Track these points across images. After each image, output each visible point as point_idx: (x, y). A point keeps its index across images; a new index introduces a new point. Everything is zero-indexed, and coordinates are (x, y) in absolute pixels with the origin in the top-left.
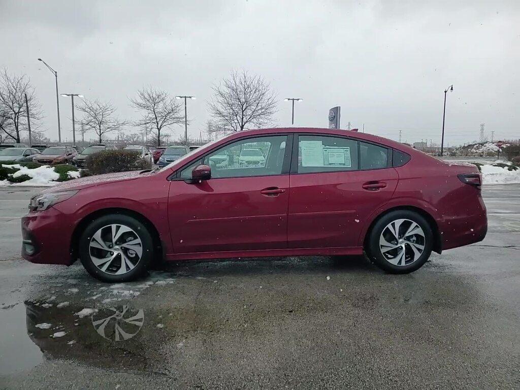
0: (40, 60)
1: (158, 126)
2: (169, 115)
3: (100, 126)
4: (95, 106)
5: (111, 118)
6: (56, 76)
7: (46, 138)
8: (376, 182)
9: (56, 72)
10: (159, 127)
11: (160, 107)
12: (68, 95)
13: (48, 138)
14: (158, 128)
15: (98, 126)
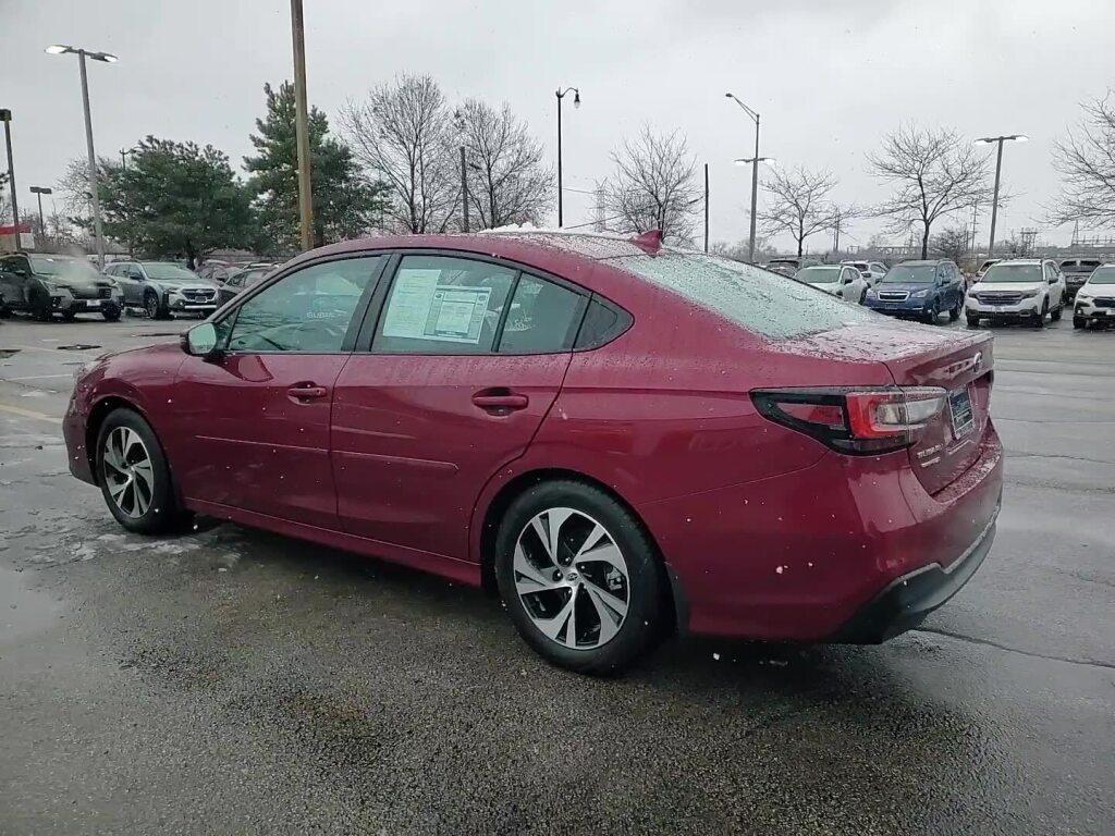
0: (729, 95)
1: (925, 217)
2: (955, 187)
3: (801, 222)
4: (796, 180)
5: (824, 204)
6: (758, 123)
7: (769, 248)
8: (504, 391)
9: (758, 116)
10: (928, 217)
11: (934, 171)
12: (747, 161)
13: (774, 246)
14: (925, 220)
15: (797, 221)
